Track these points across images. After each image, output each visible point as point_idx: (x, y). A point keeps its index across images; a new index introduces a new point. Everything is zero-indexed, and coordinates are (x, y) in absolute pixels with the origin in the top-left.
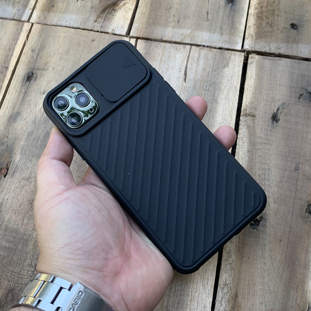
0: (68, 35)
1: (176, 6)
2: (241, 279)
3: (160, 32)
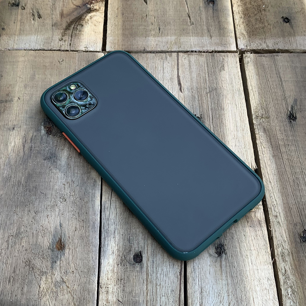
1: (152, 13)
3: (141, 43)
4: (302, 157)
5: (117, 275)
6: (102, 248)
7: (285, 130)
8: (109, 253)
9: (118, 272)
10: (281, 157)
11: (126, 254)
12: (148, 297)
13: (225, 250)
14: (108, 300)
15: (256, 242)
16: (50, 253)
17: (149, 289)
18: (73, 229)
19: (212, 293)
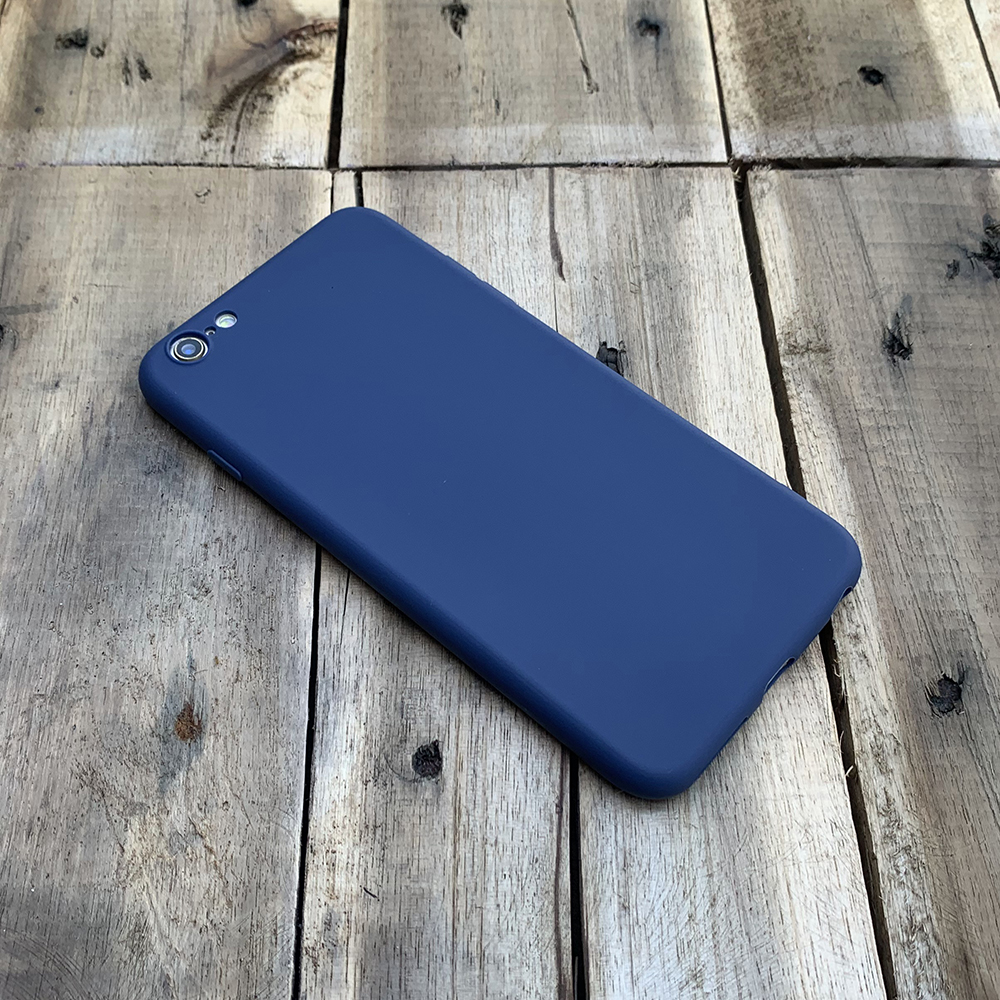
0: (105, 187)
1: (475, 61)
2: (962, 897)
3: (444, 143)
4: (932, 462)
5: (364, 814)
6: (317, 734)
7: (877, 386)
8: (339, 749)
9: (367, 805)
10: (868, 464)
11: (390, 752)
12: (460, 881)
14: (333, 890)
15: (795, 714)
16: (155, 748)
17: (462, 857)
18: (230, 676)
19: (657, 867)
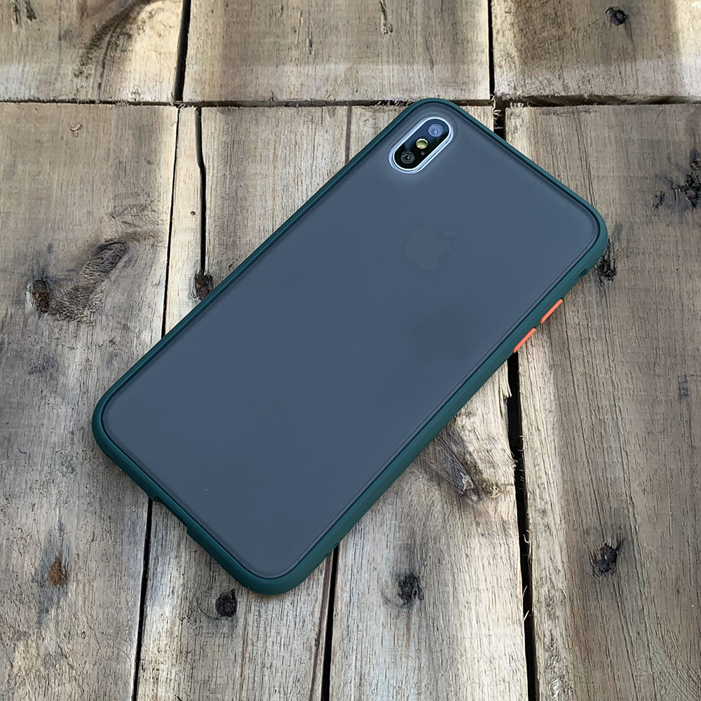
1: (295, 2)
3: (266, 81)
4: (619, 370)
5: (179, 643)
6: (149, 582)
7: (584, 303)
8: (164, 593)
9: (182, 636)
10: (569, 370)
11: (200, 596)
12: (244, 694)
13: (420, 590)
14: (156, 698)
15: (493, 572)
16: (35, 591)
17: (247, 677)
18: (88, 536)
19: (382, 687)
